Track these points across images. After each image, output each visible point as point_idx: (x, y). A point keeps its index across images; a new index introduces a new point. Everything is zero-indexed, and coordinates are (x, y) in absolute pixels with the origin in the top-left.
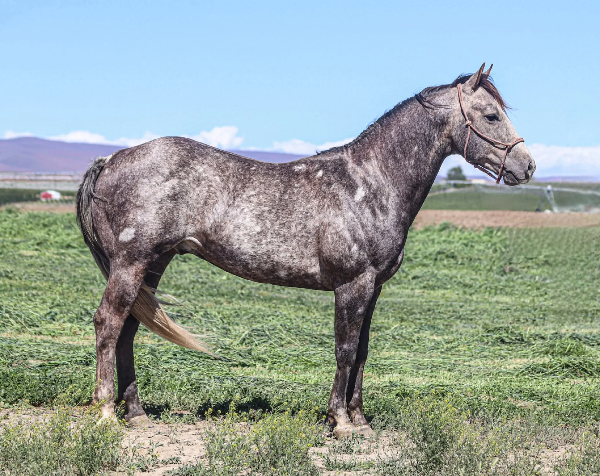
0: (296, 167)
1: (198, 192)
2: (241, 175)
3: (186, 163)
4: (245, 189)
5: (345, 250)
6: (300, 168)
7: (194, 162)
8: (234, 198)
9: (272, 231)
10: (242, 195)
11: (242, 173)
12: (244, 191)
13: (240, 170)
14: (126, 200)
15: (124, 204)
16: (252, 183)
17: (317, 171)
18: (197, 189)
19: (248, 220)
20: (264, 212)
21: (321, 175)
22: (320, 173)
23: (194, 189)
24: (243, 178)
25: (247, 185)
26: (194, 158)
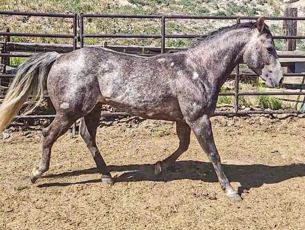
0: (159, 60)
1: (103, 79)
2: (127, 67)
3: (96, 64)
4: (130, 75)
5: (189, 106)
6: (161, 60)
7: (101, 63)
8: (124, 80)
9: (147, 95)
10: (128, 78)
11: (128, 66)
12: (129, 76)
13: (127, 64)
14: (65, 86)
15: (63, 88)
16: (134, 71)
17: (171, 62)
18: (102, 77)
19: (132, 90)
20: (141, 86)
21: (173, 65)
22: (172, 64)
23: (100, 78)
24: (128, 69)
25: (131, 73)
26: (100, 61)
